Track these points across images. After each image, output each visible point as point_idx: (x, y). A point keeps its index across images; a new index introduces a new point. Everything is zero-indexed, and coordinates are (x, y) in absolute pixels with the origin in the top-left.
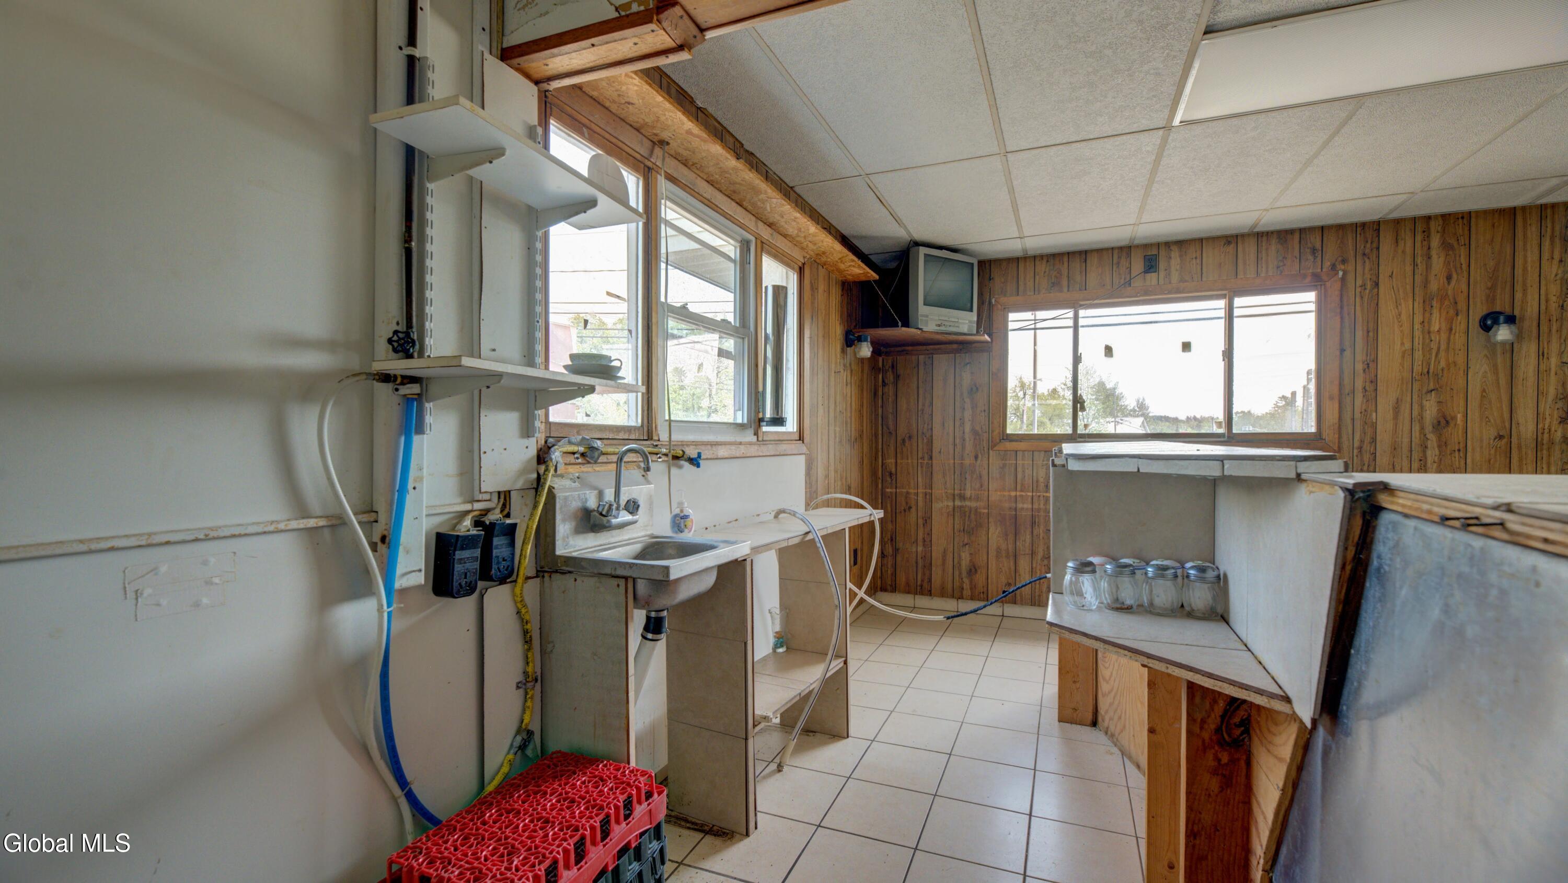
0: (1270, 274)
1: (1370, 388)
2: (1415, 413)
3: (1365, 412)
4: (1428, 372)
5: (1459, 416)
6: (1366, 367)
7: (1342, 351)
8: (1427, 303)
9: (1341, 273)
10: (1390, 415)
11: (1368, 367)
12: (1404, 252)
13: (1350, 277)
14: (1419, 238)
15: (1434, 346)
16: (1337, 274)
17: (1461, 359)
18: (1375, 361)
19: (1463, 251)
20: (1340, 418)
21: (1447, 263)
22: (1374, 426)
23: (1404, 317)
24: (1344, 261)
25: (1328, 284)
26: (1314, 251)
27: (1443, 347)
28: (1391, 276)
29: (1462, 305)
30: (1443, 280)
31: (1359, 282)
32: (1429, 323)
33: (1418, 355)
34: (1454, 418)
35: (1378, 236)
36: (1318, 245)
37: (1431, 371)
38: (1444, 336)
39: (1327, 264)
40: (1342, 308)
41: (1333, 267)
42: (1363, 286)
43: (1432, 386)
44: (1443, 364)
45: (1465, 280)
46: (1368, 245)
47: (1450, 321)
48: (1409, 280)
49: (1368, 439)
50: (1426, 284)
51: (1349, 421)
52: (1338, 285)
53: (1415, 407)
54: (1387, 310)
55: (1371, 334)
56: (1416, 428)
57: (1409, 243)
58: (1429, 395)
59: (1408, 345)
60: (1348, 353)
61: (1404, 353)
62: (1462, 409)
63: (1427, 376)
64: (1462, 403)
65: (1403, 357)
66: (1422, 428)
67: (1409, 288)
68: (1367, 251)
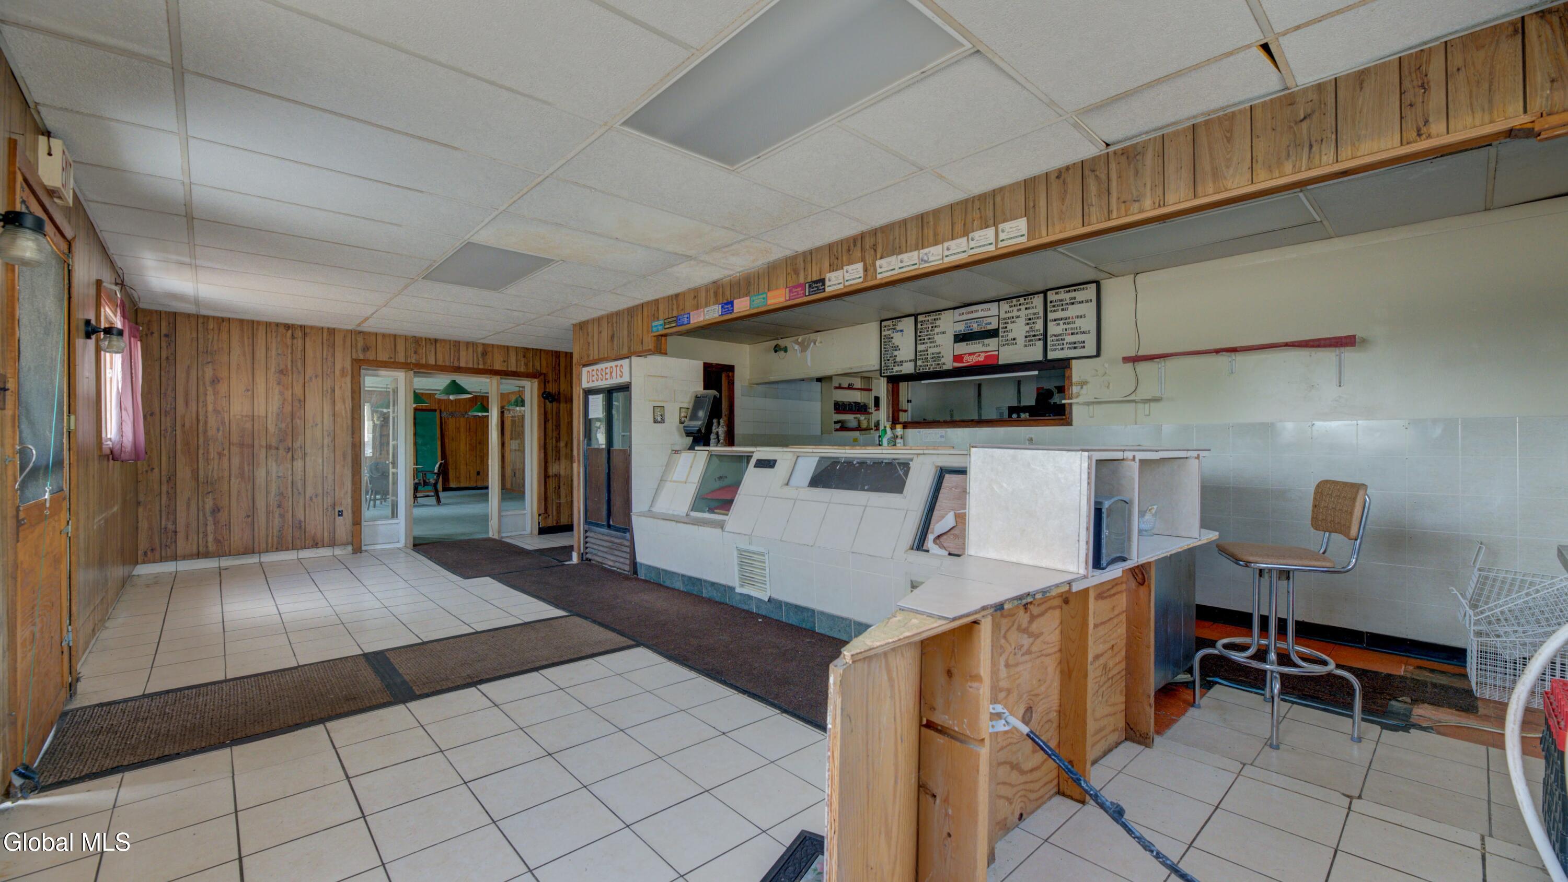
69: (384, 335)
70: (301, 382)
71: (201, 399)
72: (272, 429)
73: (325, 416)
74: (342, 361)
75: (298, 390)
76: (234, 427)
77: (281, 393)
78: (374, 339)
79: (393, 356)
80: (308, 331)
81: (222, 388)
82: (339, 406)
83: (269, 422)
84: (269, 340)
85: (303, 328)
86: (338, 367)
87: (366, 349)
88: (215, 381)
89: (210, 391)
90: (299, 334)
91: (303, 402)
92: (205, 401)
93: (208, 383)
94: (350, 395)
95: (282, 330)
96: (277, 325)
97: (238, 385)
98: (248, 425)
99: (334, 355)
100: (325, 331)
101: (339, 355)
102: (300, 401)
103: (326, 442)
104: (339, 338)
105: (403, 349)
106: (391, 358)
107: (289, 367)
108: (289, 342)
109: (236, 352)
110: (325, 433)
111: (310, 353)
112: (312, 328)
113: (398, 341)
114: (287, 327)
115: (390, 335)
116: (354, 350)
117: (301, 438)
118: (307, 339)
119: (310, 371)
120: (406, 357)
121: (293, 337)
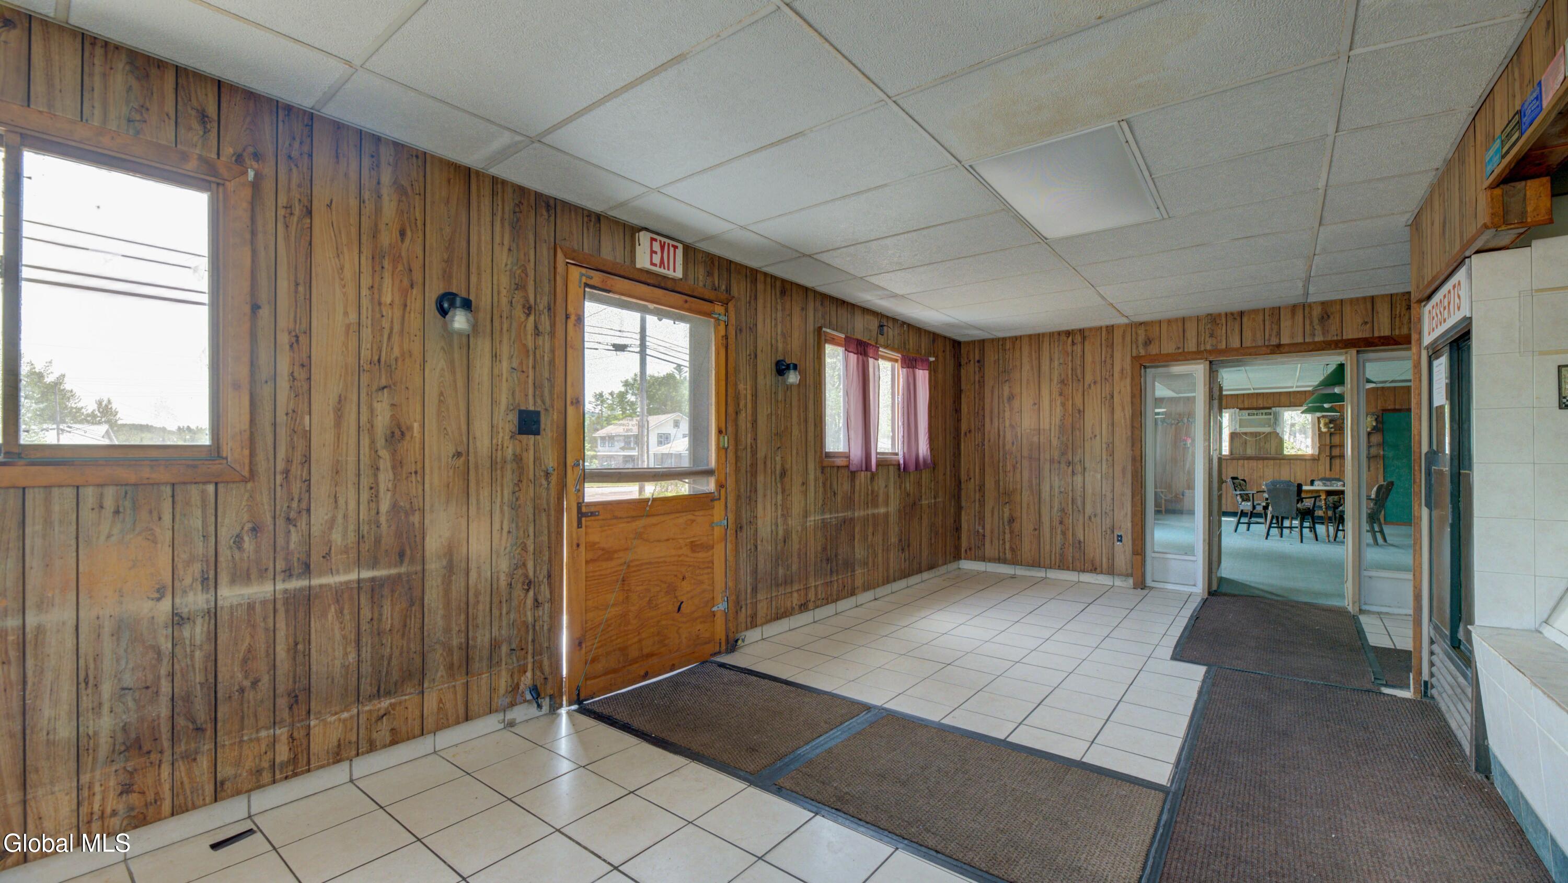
0: (113, 126)
1: (301, 374)
2: (364, 418)
3: (293, 414)
4: (379, 361)
5: (416, 425)
6: (294, 340)
7: (255, 308)
8: (377, 257)
9: (251, 174)
10: (330, 420)
11: (297, 341)
12: (346, 175)
13: (268, 186)
14: (366, 162)
15: (386, 324)
16: (245, 173)
17: (416, 348)
18: (309, 332)
19: (418, 201)
20: (252, 421)
21: (400, 212)
22: (308, 436)
23: (348, 274)
24: (256, 156)
25: (231, 186)
26: (203, 117)
27: (397, 328)
28: (329, 206)
29: (417, 276)
30: (396, 234)
31: (282, 200)
32: (380, 290)
33: (367, 333)
34: (410, 428)
35: (311, 136)
36: (212, 110)
37: (383, 360)
38: (398, 313)
39: (228, 151)
40: (253, 233)
41: (239, 159)
42: (289, 207)
43: (383, 382)
44: (396, 352)
45: (420, 240)
46: (296, 145)
47: (405, 293)
48: (354, 220)
49: (298, 457)
50: (375, 235)
51: (268, 429)
52: (247, 193)
53: (364, 409)
54: (324, 256)
55: (301, 289)
56: (365, 442)
57: (354, 165)
58: (380, 393)
59: (353, 317)
60: (265, 313)
61: (348, 327)
62: (419, 417)
63: (377, 366)
64: (419, 408)
65: (347, 333)
66: (373, 442)
67: (354, 231)
68: (295, 154)
69: (1169, 322)
70: (1081, 390)
71: (1001, 416)
72: (1055, 442)
73: (1104, 426)
74: (1122, 360)
75: (1078, 401)
76: (1024, 441)
77: (1063, 405)
78: (1158, 329)
79: (1181, 345)
80: (1086, 334)
81: (1016, 403)
82: (1118, 414)
83: (1053, 435)
84: (1052, 351)
85: (1082, 331)
86: (1117, 369)
87: (1148, 342)
88: (1011, 398)
89: (1007, 409)
90: (1078, 338)
91: (1081, 412)
92: (1004, 418)
93: (1006, 401)
94: (1129, 399)
95: (1063, 338)
96: (1059, 333)
97: (1026, 401)
98: (1036, 439)
99: (1112, 356)
100: (1104, 330)
101: (1117, 355)
102: (1079, 411)
103: (1104, 457)
104: (1117, 335)
105: (1194, 333)
106: (1179, 348)
107: (1070, 376)
108: (1069, 349)
109: (1026, 367)
110: (1104, 446)
111: (1089, 358)
112: (1091, 329)
113: (1188, 325)
114: (1068, 333)
115: (1176, 320)
116: (1135, 346)
117: (1080, 451)
118: (1086, 343)
119: (1089, 378)
120: (1198, 344)
121: (1073, 343)
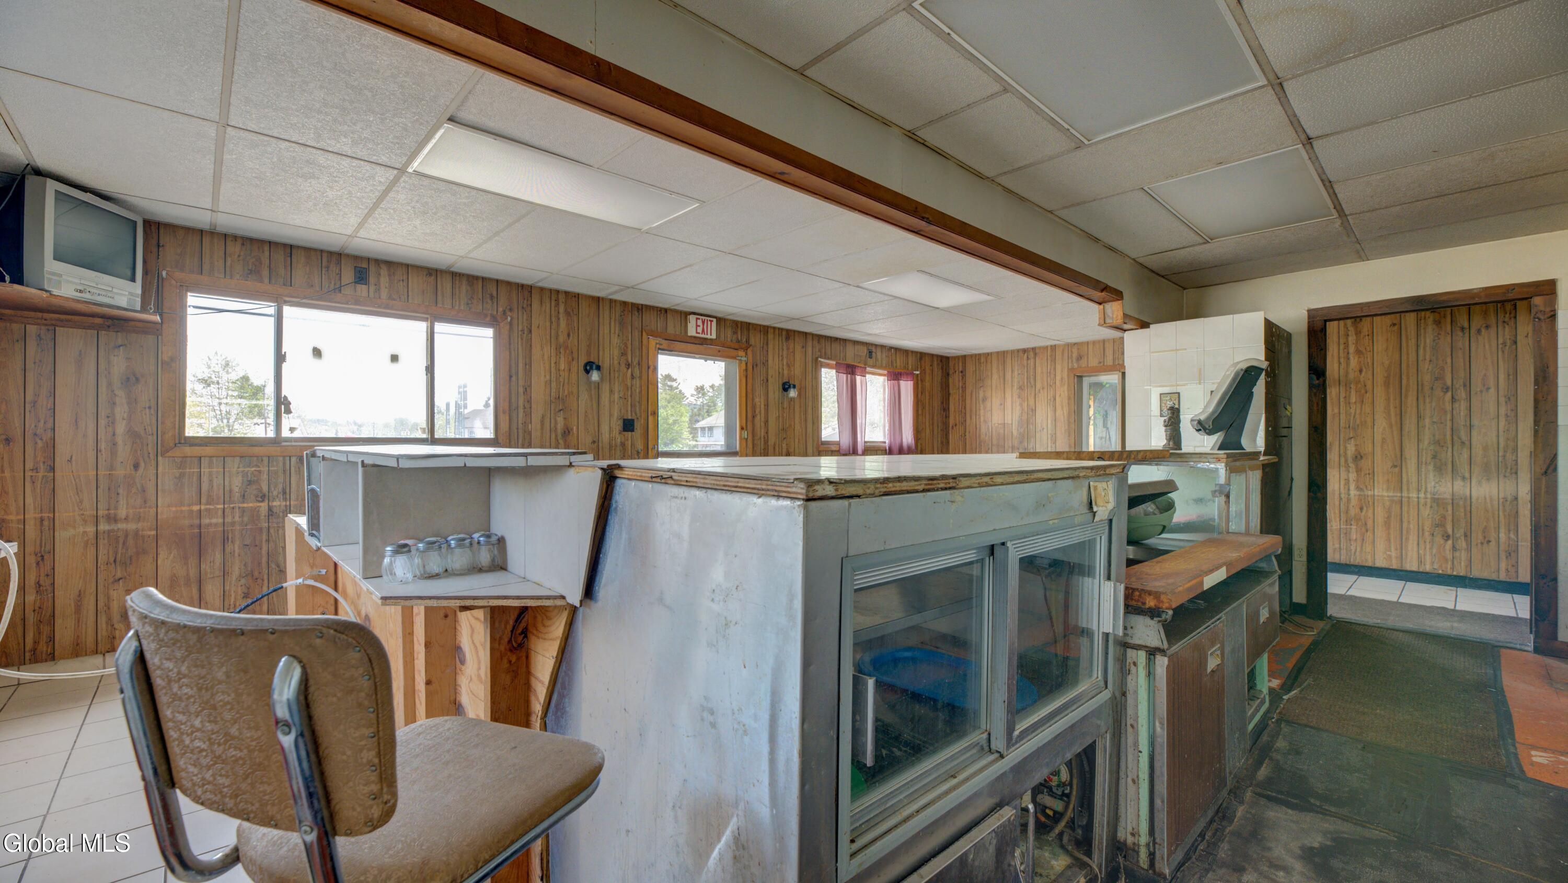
0: (462, 308)
1: (527, 406)
2: (553, 425)
3: (525, 423)
4: (559, 397)
5: (575, 428)
7: (511, 377)
8: (558, 349)
9: (509, 319)
10: (539, 426)
11: (526, 391)
12: (545, 311)
13: (515, 322)
14: (553, 303)
15: (562, 380)
16: (507, 319)
17: (575, 391)
18: (530, 386)
19: (575, 318)
20: (510, 428)
21: (568, 325)
22: (530, 433)
23: (546, 357)
24: (511, 310)
25: (502, 325)
26: (492, 297)
27: (566, 381)
28: (538, 327)
29: (575, 355)
30: (566, 336)
31: (520, 328)
32: (559, 363)
33: (554, 384)
34: (572, 429)
35: (531, 297)
36: (495, 293)
38: (567, 374)
39: (501, 309)
40: (510, 344)
41: (504, 312)
42: (523, 331)
43: (561, 408)
44: (566, 392)
45: (576, 337)
46: (525, 302)
47: (569, 364)
48: (548, 332)
50: (557, 337)
51: (516, 431)
52: (508, 327)
53: (553, 421)
54: (536, 352)
55: (527, 367)
56: (553, 436)
57: (548, 305)
58: (559, 413)
59: (548, 377)
60: (514, 379)
61: (546, 382)
62: (576, 424)
63: (558, 400)
64: (576, 419)
65: (545, 386)
66: (556, 436)
67: (548, 337)
68: (525, 306)
69: (1094, 342)
70: (1033, 395)
71: (978, 413)
72: (1015, 433)
73: (1049, 421)
74: (1061, 372)
75: (1032, 403)
76: (994, 433)
77: (1021, 405)
78: (1086, 348)
79: (1102, 360)
80: (1037, 351)
81: (988, 404)
82: (1059, 412)
83: (1014, 427)
84: (1013, 364)
85: (1034, 349)
86: (1058, 378)
87: (1080, 358)
88: (984, 400)
89: (982, 406)
90: (1031, 354)
91: (1034, 411)
92: (979, 415)
93: (981, 402)
94: (1067, 401)
95: (1021, 354)
96: (1018, 351)
97: (996, 401)
98: (1002, 431)
99: (1055, 369)
100: (1049, 348)
101: (1058, 367)
102: (1032, 410)
103: (1050, 445)
104: (1058, 353)
105: (1111, 352)
106: (1100, 363)
107: (1026, 383)
108: (1025, 362)
109: (995, 376)
110: (1049, 436)
111: (1039, 370)
112: (1040, 348)
113: (1107, 345)
114: (1025, 351)
115: (1099, 341)
116: (1070, 361)
117: (1032, 440)
118: (1037, 358)
119: (1039, 385)
120: (1114, 360)
121: (1028, 359)
